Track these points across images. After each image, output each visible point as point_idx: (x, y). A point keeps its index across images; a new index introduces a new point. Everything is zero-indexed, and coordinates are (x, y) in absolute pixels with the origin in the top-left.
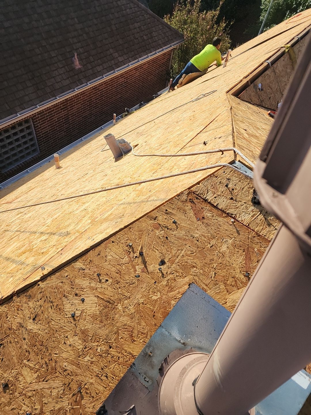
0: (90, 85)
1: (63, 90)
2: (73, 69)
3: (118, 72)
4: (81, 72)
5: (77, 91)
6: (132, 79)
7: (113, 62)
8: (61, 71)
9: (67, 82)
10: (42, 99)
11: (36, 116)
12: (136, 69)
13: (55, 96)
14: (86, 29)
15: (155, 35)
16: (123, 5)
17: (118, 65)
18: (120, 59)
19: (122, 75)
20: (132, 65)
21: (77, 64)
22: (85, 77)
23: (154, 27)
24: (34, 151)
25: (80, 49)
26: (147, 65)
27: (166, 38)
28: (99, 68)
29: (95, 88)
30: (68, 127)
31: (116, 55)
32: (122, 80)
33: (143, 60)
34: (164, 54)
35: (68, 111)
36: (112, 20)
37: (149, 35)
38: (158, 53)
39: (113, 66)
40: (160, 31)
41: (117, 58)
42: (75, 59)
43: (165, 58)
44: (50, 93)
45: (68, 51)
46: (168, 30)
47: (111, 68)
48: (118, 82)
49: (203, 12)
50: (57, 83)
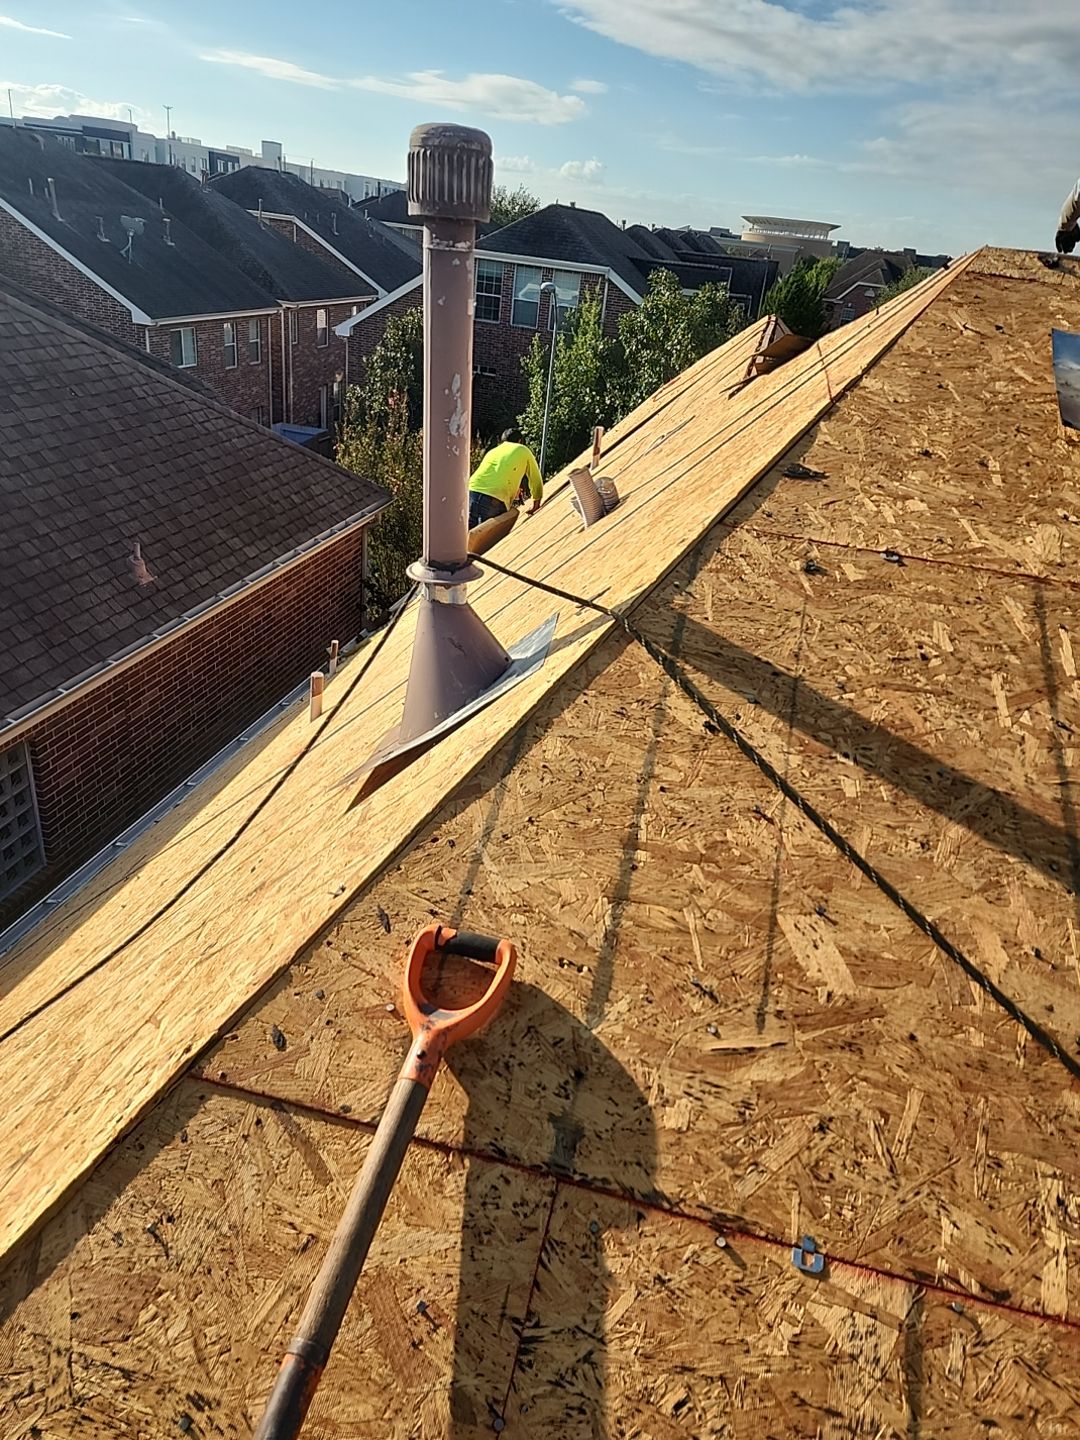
0: (193, 621)
1: (121, 640)
2: (135, 587)
3: (254, 583)
4: (158, 590)
5: (161, 640)
6: (280, 608)
7: (232, 559)
8: (105, 593)
9: (126, 620)
10: (69, 669)
11: (42, 731)
12: (287, 578)
13: (104, 659)
14: (145, 487)
15: (318, 493)
16: (221, 430)
17: (249, 566)
18: (251, 552)
19: (255, 597)
20: (284, 565)
21: (144, 575)
22: (172, 602)
23: (309, 474)
24: (29, 860)
25: (140, 535)
26: (312, 569)
27: (346, 497)
28: (203, 578)
29: (193, 637)
30: (128, 766)
31: (236, 543)
32: (257, 610)
33: (307, 552)
34: (347, 539)
35: (127, 712)
36: (204, 463)
37: (304, 494)
38: (325, 541)
39: (237, 570)
40: (327, 482)
41: (241, 549)
42: (136, 558)
43: (349, 551)
44: (85, 652)
45: (111, 542)
46: (344, 479)
47: (235, 576)
48: (248, 617)
50: (99, 623)
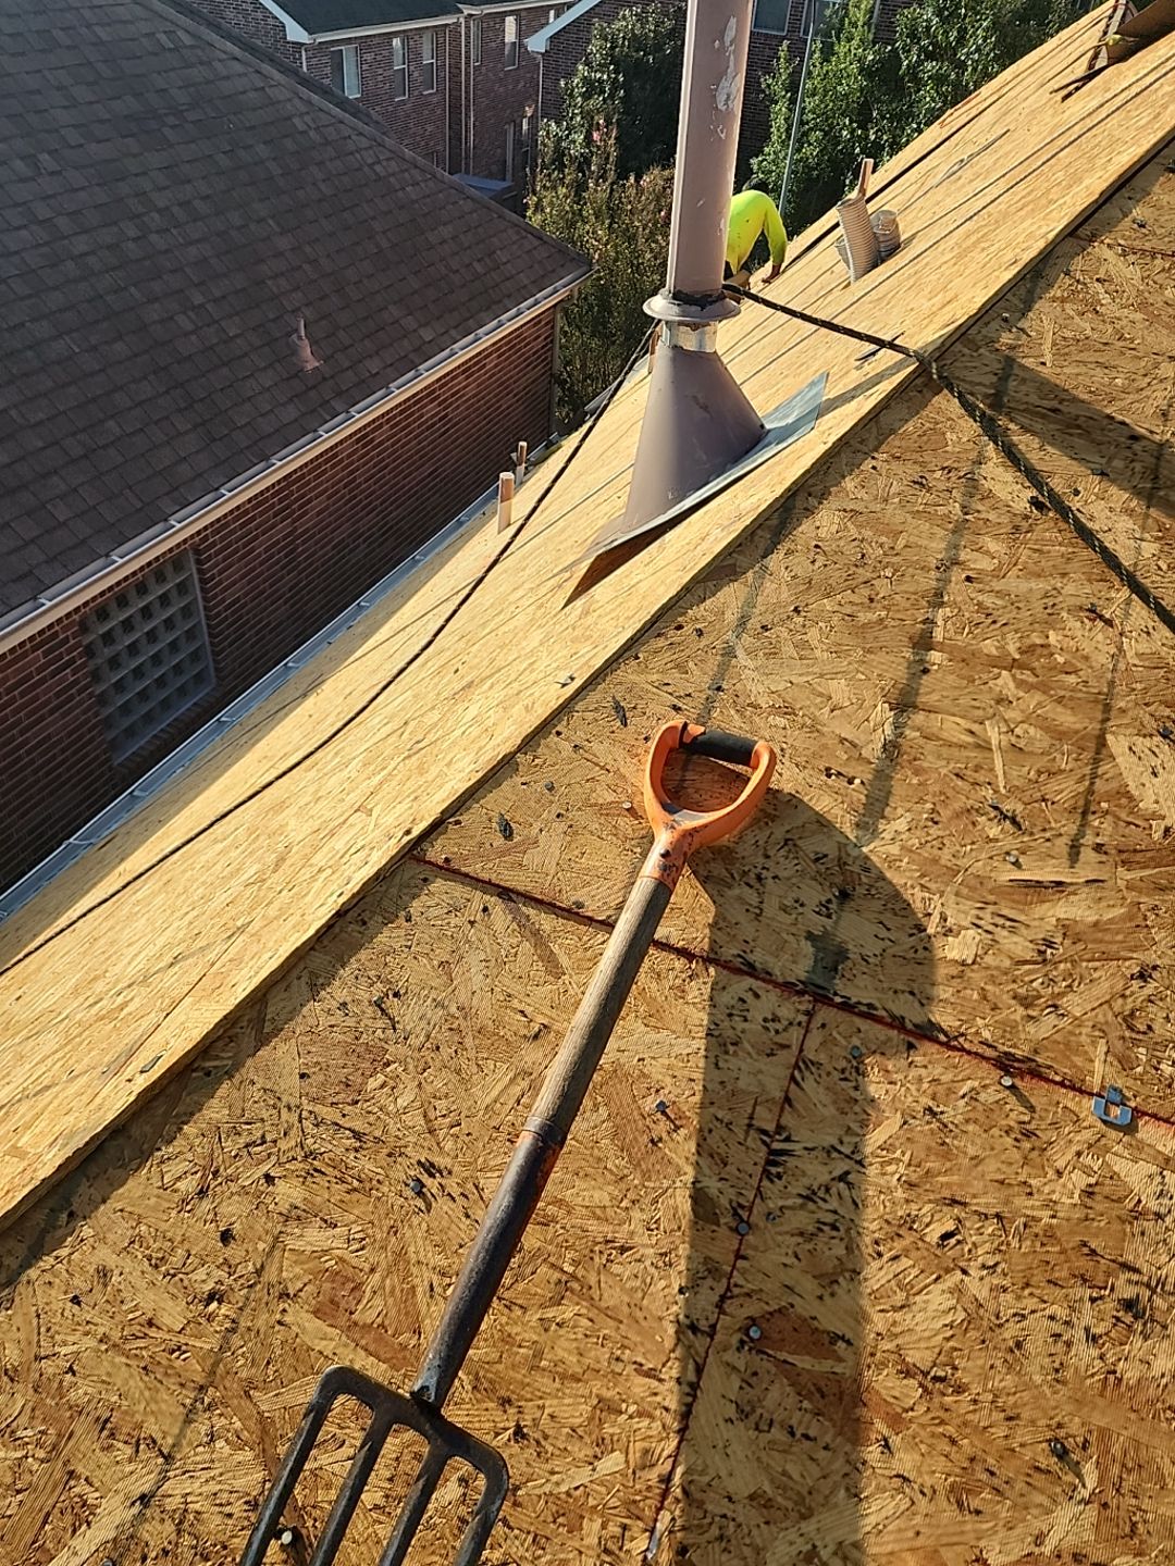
0: (362, 417)
1: (285, 438)
2: (298, 373)
3: (429, 374)
4: (324, 379)
5: (330, 436)
6: (458, 407)
7: (405, 342)
8: (267, 379)
9: (291, 412)
10: (232, 469)
11: (206, 538)
12: (466, 369)
13: (267, 458)
14: (308, 249)
15: (505, 260)
16: (393, 175)
17: (424, 352)
18: (427, 335)
19: (429, 393)
20: (463, 352)
21: (310, 362)
22: (339, 394)
23: (495, 235)
24: (199, 678)
25: (303, 309)
26: (491, 363)
27: (536, 266)
28: (374, 365)
29: (362, 437)
30: (297, 584)
31: (409, 322)
32: (431, 409)
33: (489, 337)
34: (535, 321)
35: (294, 522)
36: (373, 218)
37: (488, 261)
38: (511, 323)
39: (411, 356)
40: (515, 247)
41: (415, 331)
42: (300, 338)
43: (539, 337)
44: (247, 448)
45: (271, 316)
46: (536, 242)
47: (408, 364)
48: (422, 416)
49: (627, 179)
50: (262, 415)
